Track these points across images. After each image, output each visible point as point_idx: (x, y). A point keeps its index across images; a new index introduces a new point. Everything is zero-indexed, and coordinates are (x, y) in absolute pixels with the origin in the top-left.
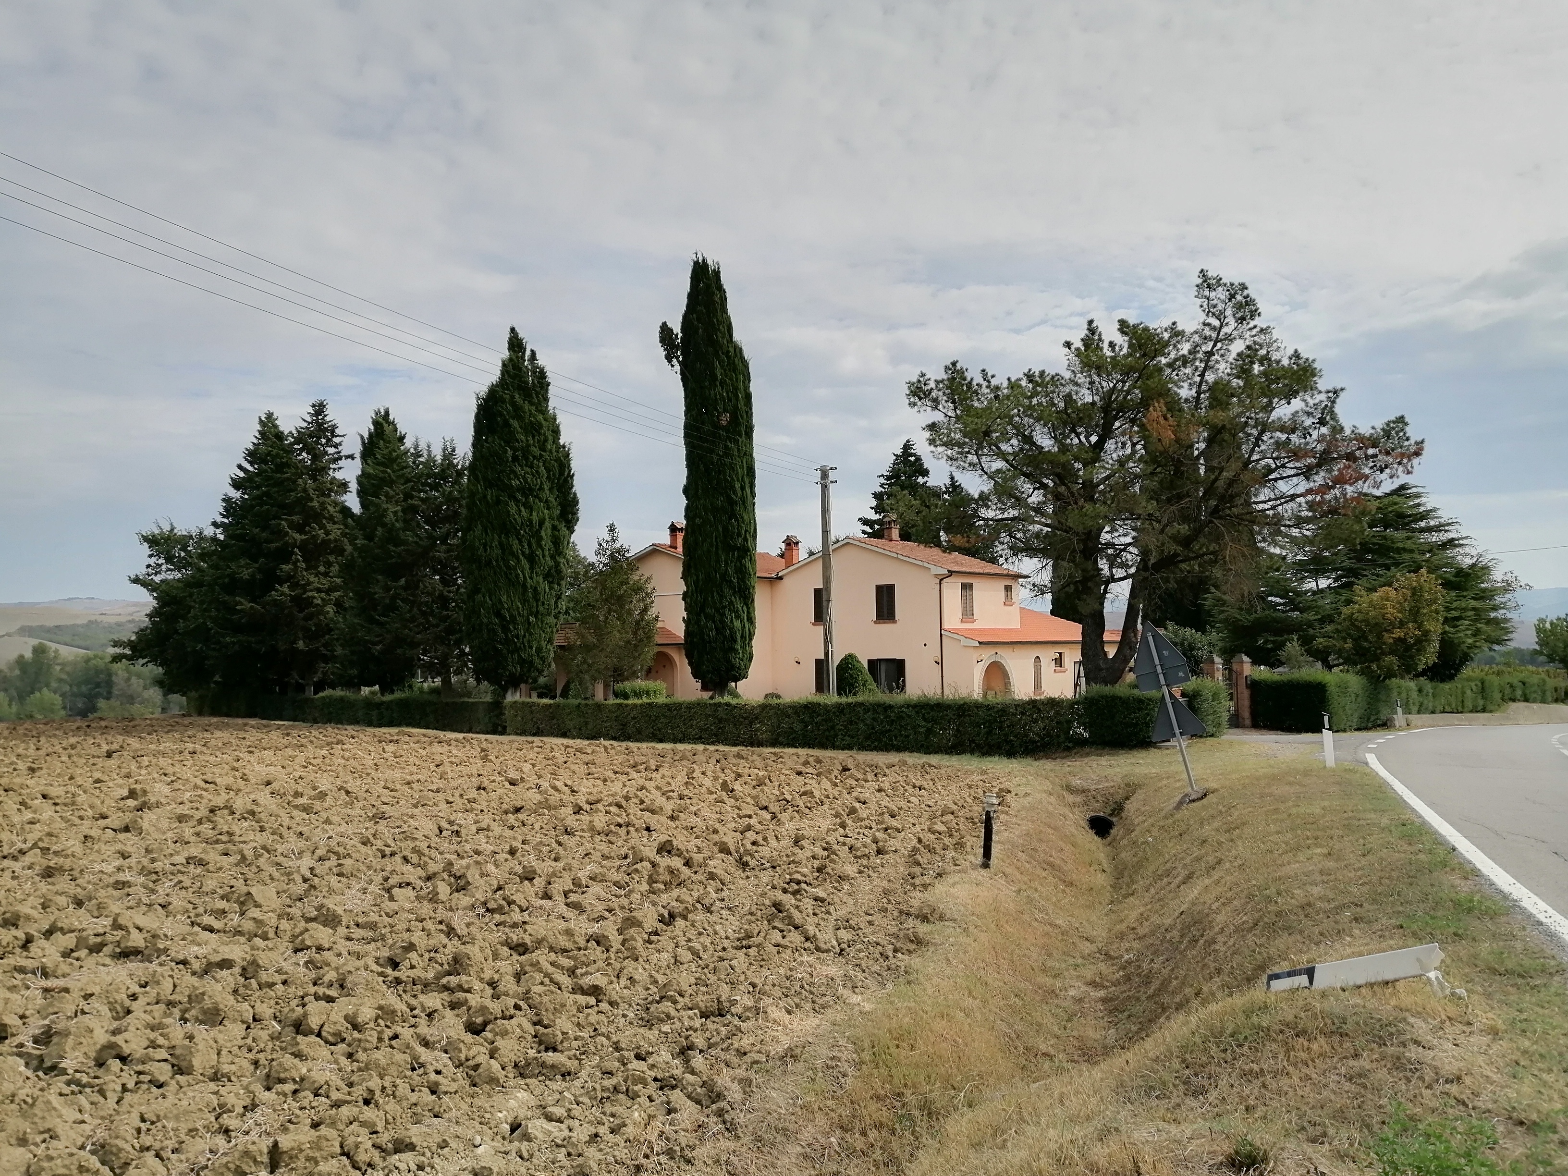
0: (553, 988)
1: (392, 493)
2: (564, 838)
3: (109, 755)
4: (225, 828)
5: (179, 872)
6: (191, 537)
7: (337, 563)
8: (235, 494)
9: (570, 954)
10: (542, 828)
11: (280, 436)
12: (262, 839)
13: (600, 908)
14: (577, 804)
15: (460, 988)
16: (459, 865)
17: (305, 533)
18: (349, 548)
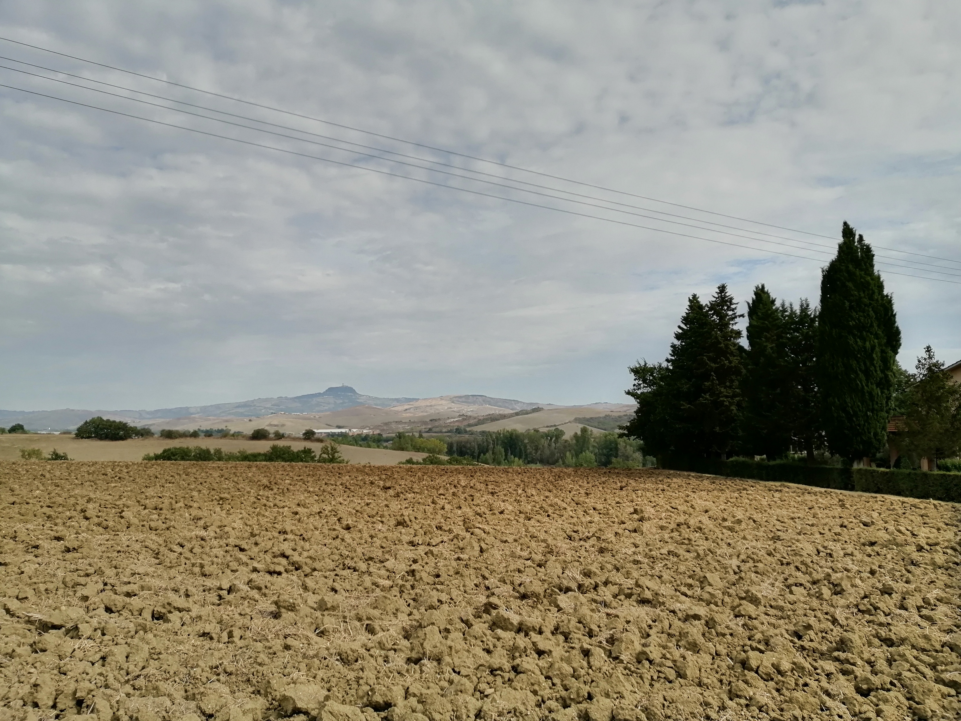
0: (919, 675)
1: (769, 335)
2: (912, 568)
3: (621, 488)
4: (687, 536)
5: (665, 558)
6: (655, 368)
7: (738, 380)
8: (677, 343)
9: (930, 653)
10: (893, 558)
11: (701, 307)
12: (706, 545)
13: (950, 623)
14: (919, 545)
15: (847, 661)
16: (835, 577)
17: (718, 363)
18: (744, 371)
